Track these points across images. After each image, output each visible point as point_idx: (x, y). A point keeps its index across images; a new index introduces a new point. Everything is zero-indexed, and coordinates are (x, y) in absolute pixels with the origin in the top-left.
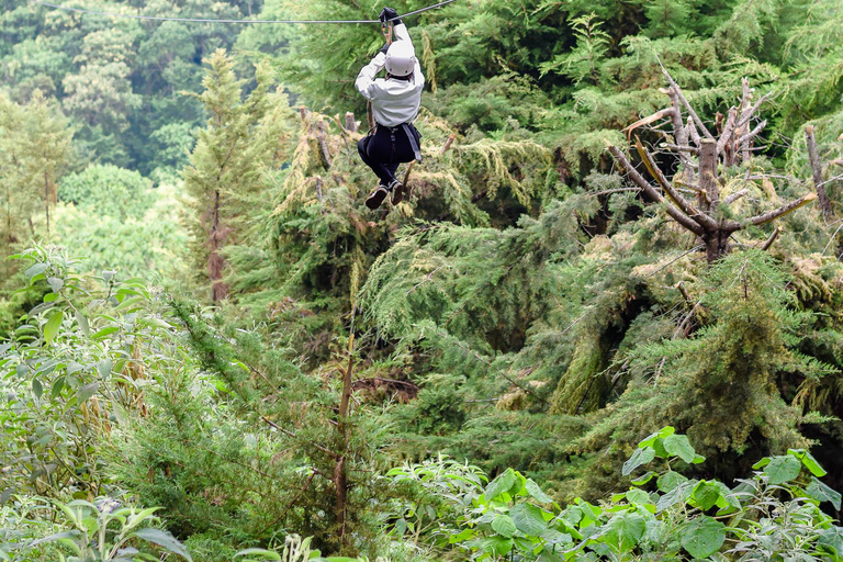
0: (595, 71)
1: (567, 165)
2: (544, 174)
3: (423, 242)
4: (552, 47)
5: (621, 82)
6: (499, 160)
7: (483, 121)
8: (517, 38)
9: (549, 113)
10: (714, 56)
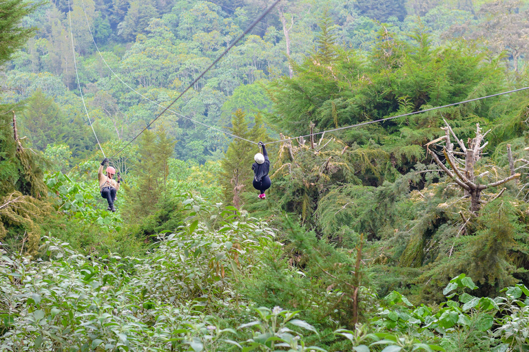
0: (407, 120)
1: (396, 160)
2: (386, 164)
3: (341, 192)
4: (388, 109)
5: (419, 124)
6: (366, 158)
7: (358, 141)
8: (372, 105)
9: (387, 138)
10: (460, 114)
